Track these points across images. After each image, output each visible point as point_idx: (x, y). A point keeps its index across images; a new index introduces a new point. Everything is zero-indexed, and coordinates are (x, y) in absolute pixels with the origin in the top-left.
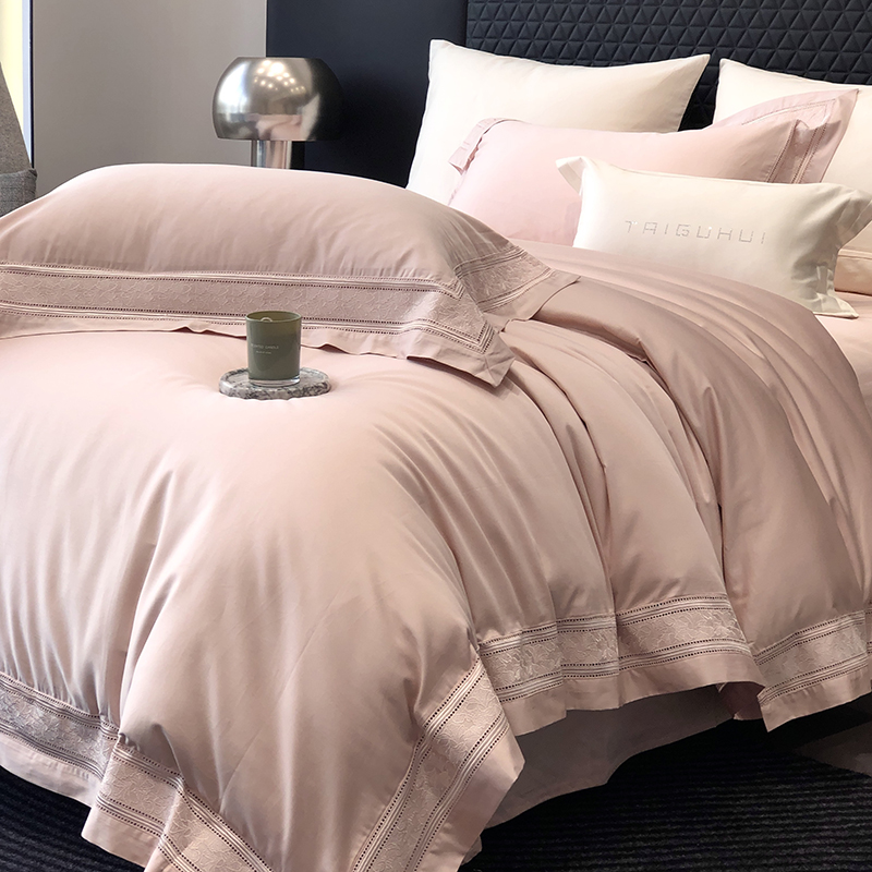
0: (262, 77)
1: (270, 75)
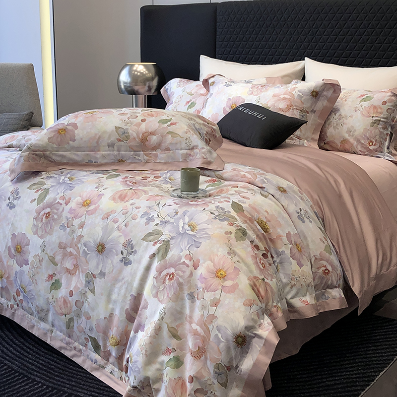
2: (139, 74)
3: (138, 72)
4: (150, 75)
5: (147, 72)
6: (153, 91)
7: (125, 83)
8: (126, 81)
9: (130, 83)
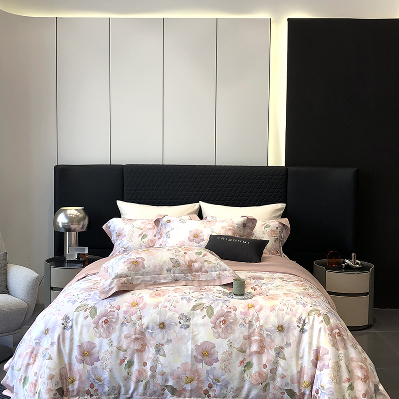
0: (70, 214)
1: (72, 213)
2: (74, 216)
3: (73, 215)
4: (81, 216)
5: (79, 214)
6: (85, 228)
7: (63, 223)
8: (64, 222)
9: (67, 223)
